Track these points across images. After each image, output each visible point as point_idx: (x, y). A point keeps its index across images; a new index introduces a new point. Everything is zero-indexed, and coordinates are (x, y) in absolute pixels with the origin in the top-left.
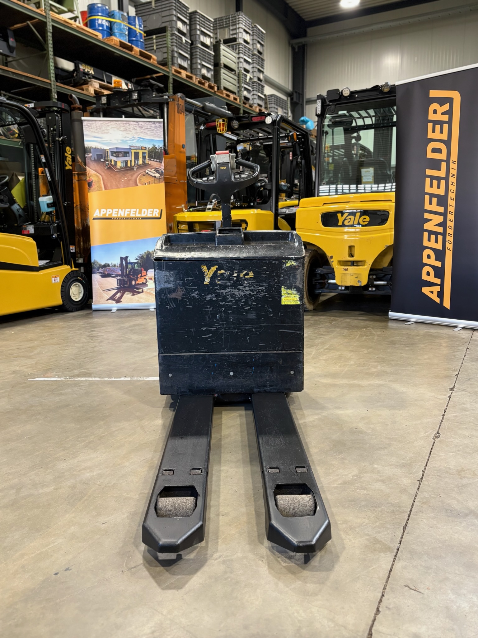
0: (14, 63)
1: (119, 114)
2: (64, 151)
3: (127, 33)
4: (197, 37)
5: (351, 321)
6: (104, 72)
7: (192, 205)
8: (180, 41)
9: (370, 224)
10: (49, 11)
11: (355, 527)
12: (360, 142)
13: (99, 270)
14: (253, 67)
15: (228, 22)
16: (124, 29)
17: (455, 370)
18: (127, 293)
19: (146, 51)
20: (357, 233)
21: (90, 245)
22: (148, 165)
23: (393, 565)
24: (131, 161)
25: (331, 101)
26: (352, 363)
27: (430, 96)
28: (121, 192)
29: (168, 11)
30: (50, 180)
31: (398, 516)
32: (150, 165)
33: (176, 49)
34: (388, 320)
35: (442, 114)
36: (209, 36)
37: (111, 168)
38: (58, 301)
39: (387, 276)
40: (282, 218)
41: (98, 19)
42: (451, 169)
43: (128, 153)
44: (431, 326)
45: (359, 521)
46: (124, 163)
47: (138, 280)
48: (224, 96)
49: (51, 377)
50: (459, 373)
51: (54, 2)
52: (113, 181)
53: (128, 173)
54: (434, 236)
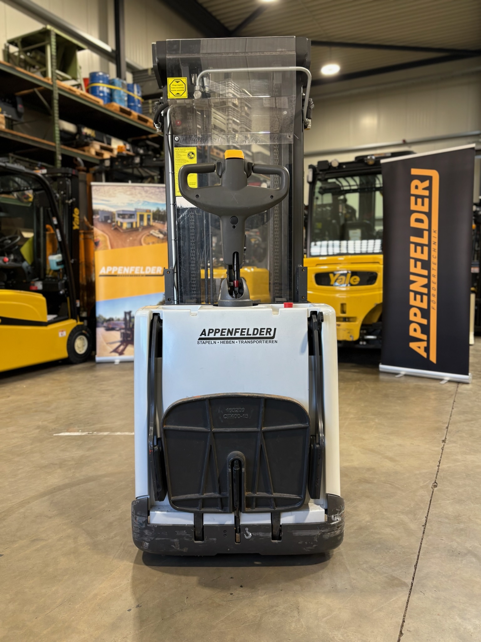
0: (19, 126)
1: (126, 180)
2: (72, 212)
3: (126, 98)
6: (103, 134)
9: (360, 284)
10: (55, 80)
11: (374, 567)
13: (103, 323)
14: (241, 128)
16: (123, 95)
17: (446, 423)
18: (129, 345)
19: (143, 114)
21: (95, 300)
22: (152, 226)
23: (409, 597)
24: (136, 223)
26: (352, 416)
27: (412, 174)
28: (127, 251)
30: (60, 241)
31: (408, 557)
32: (154, 226)
35: (423, 189)
37: (117, 229)
38: (63, 354)
39: (376, 331)
41: (99, 87)
42: (432, 238)
43: (133, 215)
44: (419, 379)
45: (377, 561)
46: (130, 225)
49: (74, 431)
50: (448, 425)
51: (60, 70)
52: (119, 240)
53: (133, 234)
54: (420, 296)
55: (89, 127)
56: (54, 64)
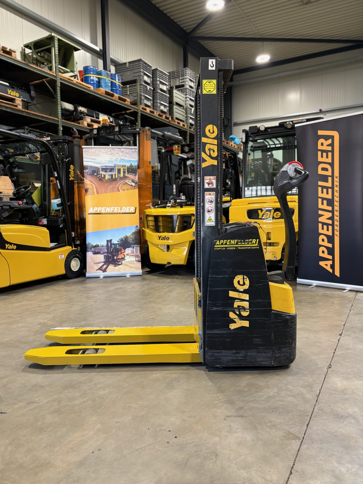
0: (32, 106)
1: (107, 144)
2: (69, 168)
3: (110, 85)
4: (158, 85)
6: (94, 111)
7: (157, 203)
8: (146, 88)
9: (281, 218)
10: (58, 72)
11: (276, 425)
13: (91, 249)
15: (178, 74)
16: (108, 82)
17: (344, 321)
18: (110, 265)
19: (122, 95)
20: (272, 224)
21: (85, 232)
22: (127, 177)
24: (115, 175)
25: (252, 134)
27: (318, 134)
28: (109, 195)
29: (138, 69)
30: (60, 188)
31: (303, 418)
32: (128, 177)
33: (143, 94)
34: (297, 284)
35: (327, 145)
36: (166, 84)
37: (101, 179)
38: (62, 271)
41: (90, 77)
42: (335, 182)
43: (113, 169)
44: (327, 289)
46: (111, 176)
47: (119, 256)
48: (176, 123)
49: (66, 327)
50: (345, 323)
51: (61, 66)
52: (102, 188)
53: (113, 183)
54: (326, 226)
55: (83, 106)
56: (57, 61)
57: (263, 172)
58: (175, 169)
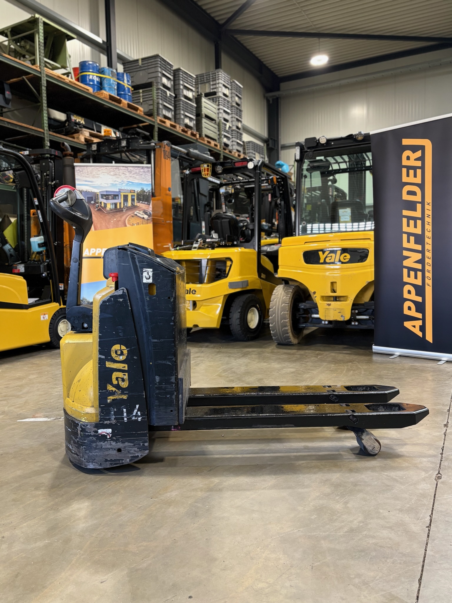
0: (8, 113)
1: (109, 160)
3: (116, 87)
4: (181, 91)
5: (337, 355)
6: (94, 122)
7: (179, 243)
8: (165, 94)
9: (350, 261)
10: (44, 67)
11: (368, 582)
12: (336, 185)
14: (232, 117)
15: (208, 78)
16: (113, 84)
17: (447, 405)
19: (133, 103)
20: (339, 270)
22: (136, 206)
24: (120, 203)
25: (308, 148)
27: (403, 144)
29: (153, 69)
30: (42, 221)
31: (411, 568)
32: (138, 207)
33: (161, 102)
34: (372, 353)
35: (415, 160)
36: (192, 90)
37: (101, 210)
38: (46, 338)
39: (368, 311)
40: (264, 255)
41: (89, 75)
42: (426, 211)
43: (118, 195)
44: (415, 359)
46: (114, 205)
48: (206, 142)
49: (40, 417)
50: (450, 408)
51: (49, 59)
52: (102, 222)
53: (117, 215)
54: (414, 272)
55: (79, 115)
56: (42, 51)
57: (324, 202)
58: (204, 200)
